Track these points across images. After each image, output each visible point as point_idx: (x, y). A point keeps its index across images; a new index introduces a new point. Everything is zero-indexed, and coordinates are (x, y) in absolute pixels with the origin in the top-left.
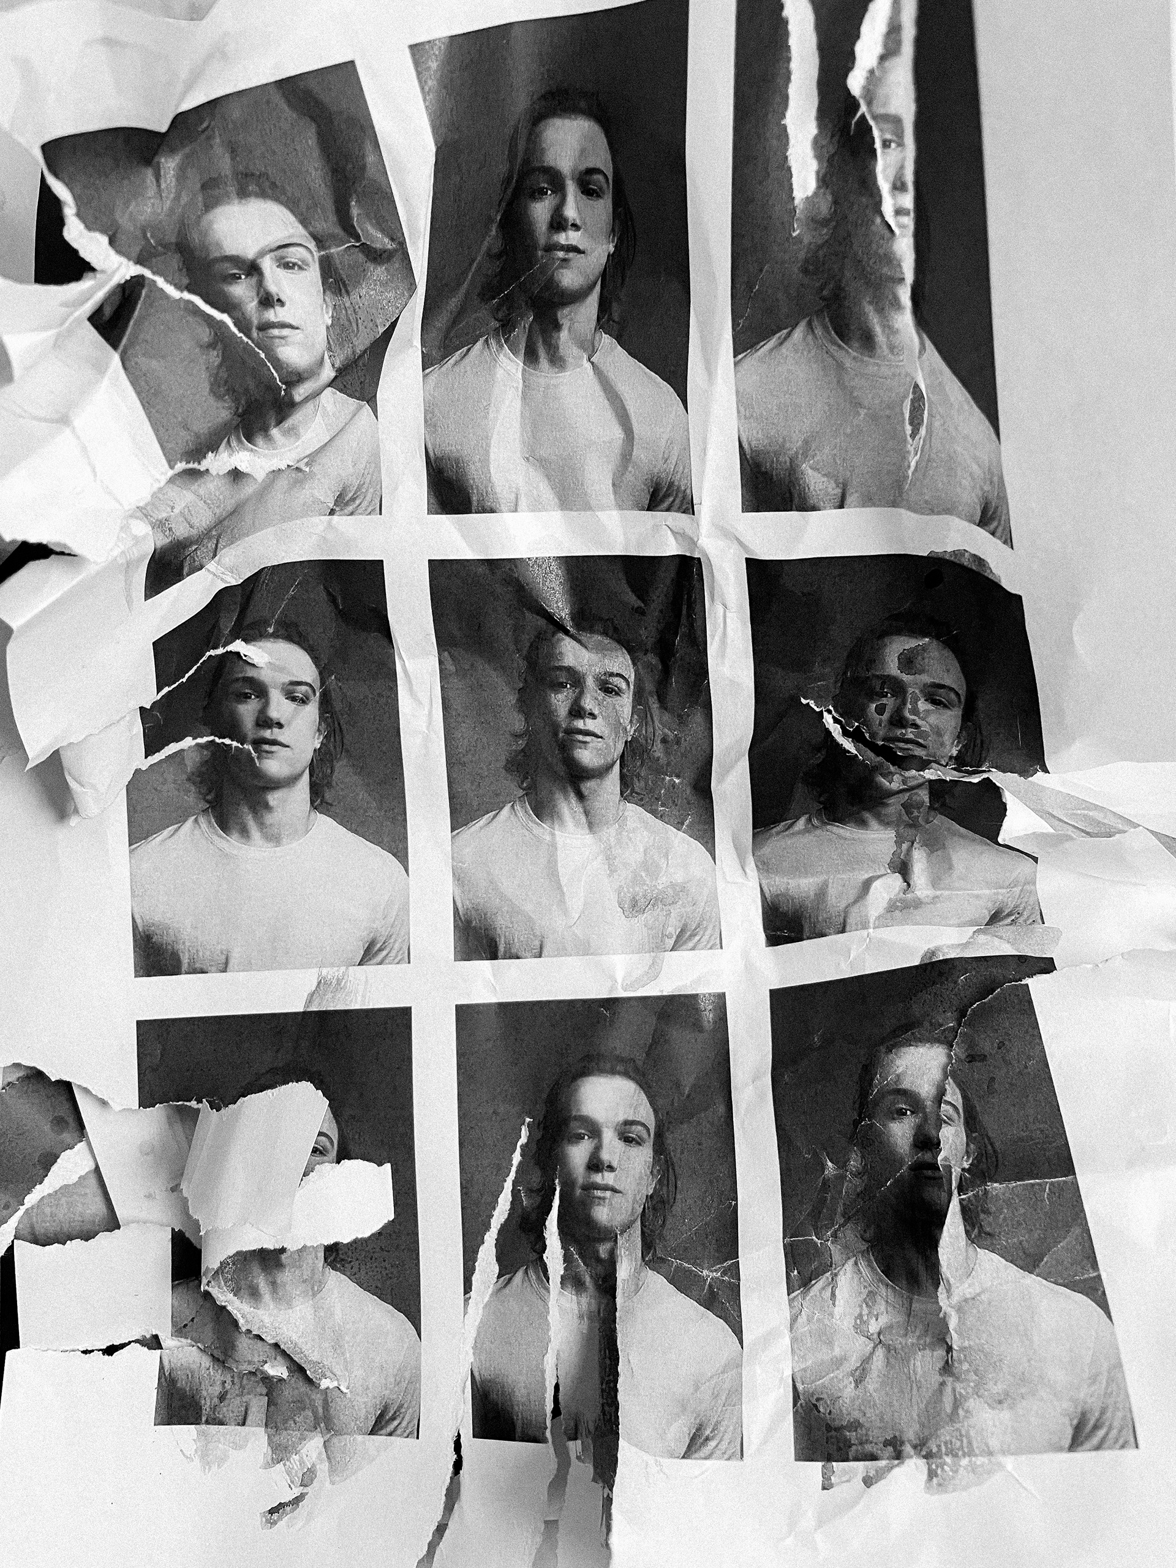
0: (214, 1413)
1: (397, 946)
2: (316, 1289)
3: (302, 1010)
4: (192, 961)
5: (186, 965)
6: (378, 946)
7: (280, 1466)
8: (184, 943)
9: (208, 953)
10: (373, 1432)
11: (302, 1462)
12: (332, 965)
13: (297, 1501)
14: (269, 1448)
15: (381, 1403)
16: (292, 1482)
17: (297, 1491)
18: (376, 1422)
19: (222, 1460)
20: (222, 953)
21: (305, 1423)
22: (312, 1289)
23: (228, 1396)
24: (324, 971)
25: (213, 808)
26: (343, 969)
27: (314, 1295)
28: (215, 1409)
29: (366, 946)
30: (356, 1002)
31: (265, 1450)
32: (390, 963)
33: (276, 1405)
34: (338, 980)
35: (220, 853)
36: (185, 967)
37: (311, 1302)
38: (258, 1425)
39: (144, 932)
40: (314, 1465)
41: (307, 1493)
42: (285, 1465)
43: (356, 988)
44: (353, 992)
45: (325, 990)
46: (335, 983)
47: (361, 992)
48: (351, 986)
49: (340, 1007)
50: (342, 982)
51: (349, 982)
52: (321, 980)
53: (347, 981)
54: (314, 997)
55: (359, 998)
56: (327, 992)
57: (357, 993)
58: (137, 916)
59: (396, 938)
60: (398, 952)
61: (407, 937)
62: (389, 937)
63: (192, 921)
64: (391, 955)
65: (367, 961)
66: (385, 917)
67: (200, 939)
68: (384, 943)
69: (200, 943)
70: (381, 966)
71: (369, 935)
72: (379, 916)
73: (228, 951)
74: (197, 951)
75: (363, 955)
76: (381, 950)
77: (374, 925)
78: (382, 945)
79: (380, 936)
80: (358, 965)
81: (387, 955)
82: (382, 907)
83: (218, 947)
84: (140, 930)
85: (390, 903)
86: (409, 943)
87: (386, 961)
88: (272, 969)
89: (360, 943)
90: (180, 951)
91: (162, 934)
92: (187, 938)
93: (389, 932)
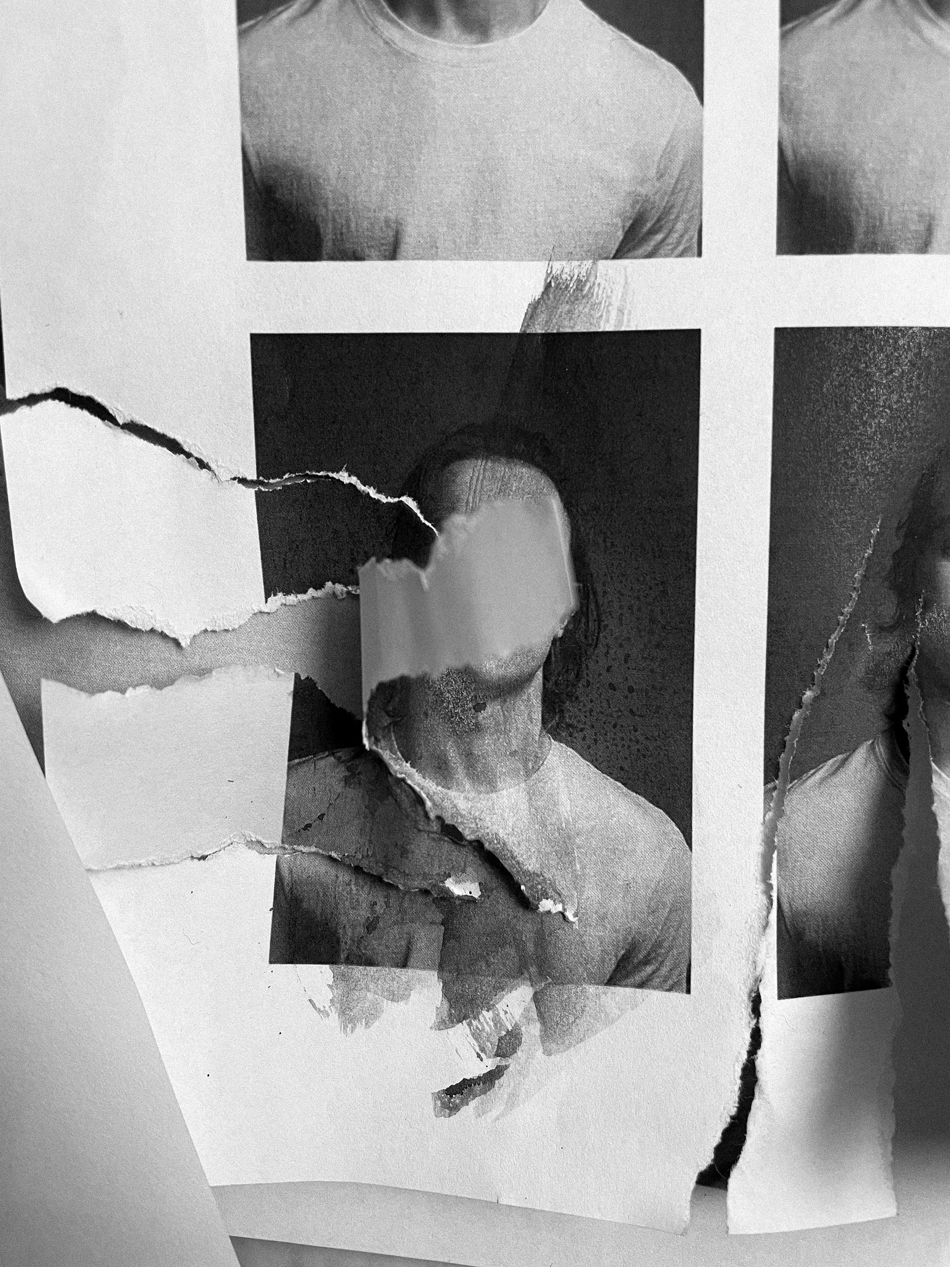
0: (358, 947)
1: (680, 226)
2: (530, 765)
3: (517, 330)
4: (340, 237)
5: (330, 244)
6: (649, 225)
7: (462, 1028)
8: (326, 206)
9: (365, 224)
10: (612, 981)
11: (497, 1021)
12: (570, 256)
13: (490, 1078)
14: (445, 1002)
15: (625, 939)
16: (483, 1050)
17: (489, 1064)
18: (618, 966)
19: (371, 1016)
20: (388, 226)
21: (504, 965)
22: (525, 766)
23: (381, 924)
24: (557, 266)
26: (588, 264)
27: (528, 774)
28: (359, 942)
29: (628, 224)
30: (607, 321)
31: (438, 1004)
32: (666, 256)
33: (457, 938)
34: (579, 281)
35: (387, 48)
36: (328, 246)
37: (523, 785)
38: (431, 968)
39: (262, 182)
40: (516, 1027)
41: (507, 1067)
42: (470, 1024)
43: (608, 297)
44: (603, 302)
45: (558, 298)
46: (574, 287)
47: (616, 303)
48: (600, 292)
49: (580, 327)
50: (585, 285)
51: (596, 286)
52: (550, 281)
53: (594, 284)
54: (539, 311)
55: (614, 313)
56: (560, 302)
57: (610, 304)
58: (251, 151)
59: (679, 212)
60: (681, 236)
61: (697, 211)
62: (667, 211)
63: (339, 167)
64: (670, 240)
65: (629, 251)
66: (661, 176)
67: (352, 199)
68: (659, 220)
69: (351, 206)
70: (652, 259)
71: (633, 207)
72: (652, 173)
73: (398, 223)
74: (348, 220)
75: (623, 241)
76: (653, 232)
77: (643, 191)
78: (654, 225)
79: (652, 208)
80: (614, 258)
81: (663, 240)
82: (656, 159)
83: (382, 215)
84: (256, 176)
85: (669, 152)
86: (701, 221)
87: (662, 251)
88: (472, 259)
89: (618, 221)
90: (319, 219)
91: (289, 187)
92: (330, 195)
93: (668, 202)
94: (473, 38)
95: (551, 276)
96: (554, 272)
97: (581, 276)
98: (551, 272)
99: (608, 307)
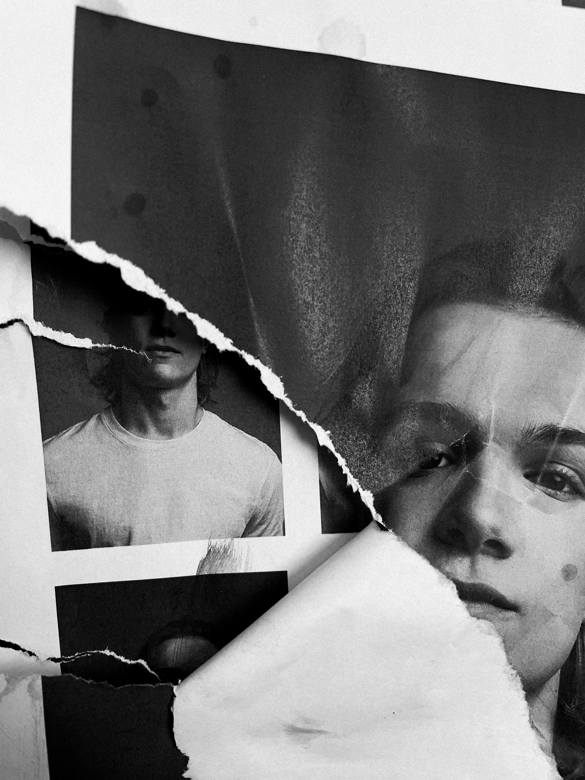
1: (273, 521)
3: (194, 574)
4: (100, 535)
5: (95, 540)
6: (258, 521)
8: (92, 522)
9: (113, 530)
12: (220, 537)
25: (113, 406)
26: (229, 540)
29: (248, 520)
30: (240, 568)
32: (268, 536)
34: (225, 548)
35: (121, 445)
39: (59, 514)
43: (240, 556)
44: (238, 558)
45: (215, 557)
46: (223, 552)
47: (244, 558)
48: (236, 554)
49: (227, 571)
50: (228, 550)
51: (234, 551)
52: (210, 549)
53: (233, 549)
54: (205, 564)
55: (243, 564)
56: (216, 559)
57: (241, 559)
58: (52, 500)
59: (273, 514)
60: (275, 526)
61: (281, 513)
62: (267, 513)
63: (99, 504)
64: (269, 528)
65: (249, 533)
66: (263, 497)
67: (106, 518)
68: (263, 518)
69: (105, 522)
70: (261, 537)
71: (250, 512)
72: (258, 496)
73: (130, 527)
74: (104, 529)
75: (246, 528)
76: (260, 524)
77: (255, 504)
78: (261, 520)
79: (259, 513)
80: (242, 537)
81: (266, 528)
82: (260, 489)
83: (122, 525)
84: (55, 511)
85: (266, 485)
86: (284, 518)
87: (265, 533)
88: (170, 542)
89: (243, 519)
90: (89, 530)
91: (73, 515)
92: (94, 517)
93: (267, 509)
94: (165, 437)
95: (211, 546)
96: (212, 544)
97: (226, 546)
98: (210, 545)
99: (240, 561)
